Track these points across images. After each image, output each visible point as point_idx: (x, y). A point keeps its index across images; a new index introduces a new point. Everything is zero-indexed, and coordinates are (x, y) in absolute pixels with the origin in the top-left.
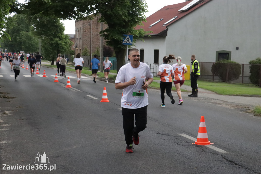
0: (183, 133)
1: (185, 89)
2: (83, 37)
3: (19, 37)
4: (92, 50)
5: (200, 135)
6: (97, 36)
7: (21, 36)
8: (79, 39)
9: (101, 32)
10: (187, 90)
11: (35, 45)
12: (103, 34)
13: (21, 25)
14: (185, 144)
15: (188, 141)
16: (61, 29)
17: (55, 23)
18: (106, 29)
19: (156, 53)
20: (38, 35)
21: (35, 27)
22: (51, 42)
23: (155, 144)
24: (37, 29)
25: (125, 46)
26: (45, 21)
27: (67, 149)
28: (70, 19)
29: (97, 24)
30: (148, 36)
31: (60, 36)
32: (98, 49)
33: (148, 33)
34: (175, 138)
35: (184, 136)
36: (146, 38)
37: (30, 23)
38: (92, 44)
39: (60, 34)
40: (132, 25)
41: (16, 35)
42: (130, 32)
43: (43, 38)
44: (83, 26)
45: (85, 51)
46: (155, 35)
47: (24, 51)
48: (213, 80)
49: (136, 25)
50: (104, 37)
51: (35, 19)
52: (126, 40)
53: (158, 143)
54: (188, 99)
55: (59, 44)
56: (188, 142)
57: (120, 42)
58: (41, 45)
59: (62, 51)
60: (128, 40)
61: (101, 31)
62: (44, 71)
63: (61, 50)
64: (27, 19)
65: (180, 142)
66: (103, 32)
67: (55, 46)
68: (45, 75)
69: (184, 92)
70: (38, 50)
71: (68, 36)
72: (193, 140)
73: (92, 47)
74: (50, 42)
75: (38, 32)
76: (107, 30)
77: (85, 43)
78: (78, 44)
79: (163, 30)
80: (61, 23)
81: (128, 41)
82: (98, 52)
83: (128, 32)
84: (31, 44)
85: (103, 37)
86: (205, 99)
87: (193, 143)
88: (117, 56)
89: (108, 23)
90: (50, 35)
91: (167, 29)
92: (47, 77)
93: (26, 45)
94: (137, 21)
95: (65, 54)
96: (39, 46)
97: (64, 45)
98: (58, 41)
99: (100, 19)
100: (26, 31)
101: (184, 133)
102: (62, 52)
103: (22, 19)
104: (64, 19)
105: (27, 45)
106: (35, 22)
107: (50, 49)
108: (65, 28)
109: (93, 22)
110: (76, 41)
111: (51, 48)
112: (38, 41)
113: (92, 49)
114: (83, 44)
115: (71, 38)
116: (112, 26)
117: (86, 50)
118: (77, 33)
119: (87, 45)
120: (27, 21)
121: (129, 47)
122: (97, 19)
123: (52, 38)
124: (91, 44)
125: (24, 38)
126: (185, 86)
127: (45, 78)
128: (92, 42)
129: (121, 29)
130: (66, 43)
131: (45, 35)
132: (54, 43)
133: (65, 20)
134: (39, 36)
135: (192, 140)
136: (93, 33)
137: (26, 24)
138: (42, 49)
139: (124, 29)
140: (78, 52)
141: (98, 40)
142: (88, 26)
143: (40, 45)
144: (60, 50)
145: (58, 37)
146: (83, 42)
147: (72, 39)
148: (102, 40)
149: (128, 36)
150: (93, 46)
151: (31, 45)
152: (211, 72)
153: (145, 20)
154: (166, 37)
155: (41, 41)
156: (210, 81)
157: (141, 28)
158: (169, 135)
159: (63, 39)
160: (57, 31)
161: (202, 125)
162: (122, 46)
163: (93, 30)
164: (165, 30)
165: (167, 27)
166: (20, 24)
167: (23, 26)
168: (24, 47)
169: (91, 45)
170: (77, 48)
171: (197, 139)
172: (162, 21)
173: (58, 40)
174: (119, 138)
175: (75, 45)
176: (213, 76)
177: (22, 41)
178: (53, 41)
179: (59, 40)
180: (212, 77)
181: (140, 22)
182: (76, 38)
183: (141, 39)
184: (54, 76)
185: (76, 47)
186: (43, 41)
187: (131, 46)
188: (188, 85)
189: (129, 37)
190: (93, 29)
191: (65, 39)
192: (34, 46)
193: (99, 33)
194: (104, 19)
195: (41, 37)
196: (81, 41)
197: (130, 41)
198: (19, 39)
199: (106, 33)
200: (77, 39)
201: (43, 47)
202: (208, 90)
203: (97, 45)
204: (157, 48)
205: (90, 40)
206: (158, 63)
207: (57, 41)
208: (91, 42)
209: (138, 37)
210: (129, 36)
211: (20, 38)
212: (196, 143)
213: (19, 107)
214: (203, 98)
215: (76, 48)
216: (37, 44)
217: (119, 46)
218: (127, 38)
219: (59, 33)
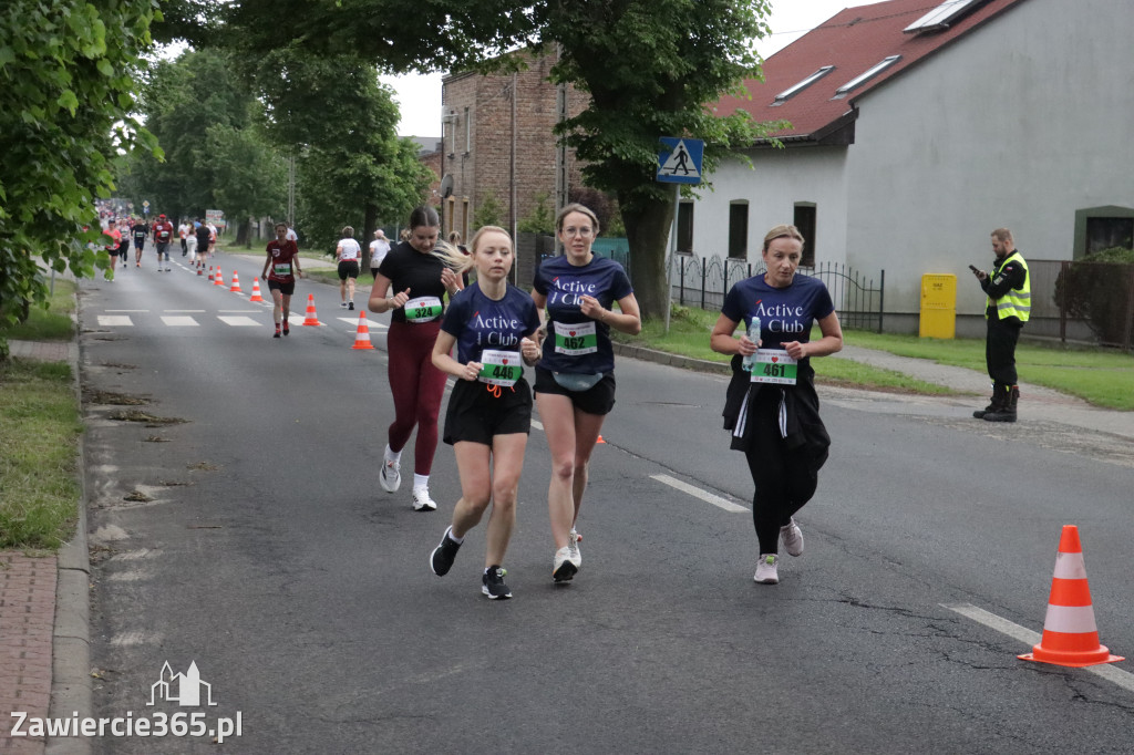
0: (964, 600)
1: (942, 383)
2: (478, 147)
3: (202, 149)
4: (515, 205)
5: (1060, 619)
6: (539, 144)
7: (209, 146)
8: (459, 158)
9: (560, 128)
10: (950, 386)
11: (270, 182)
12: (568, 133)
13: (210, 100)
14: (985, 657)
15: (1000, 647)
16: (383, 112)
17: (358, 87)
18: (584, 114)
19: (805, 217)
20: (284, 142)
21: (270, 106)
22: (340, 171)
23: (841, 658)
24: (278, 114)
25: (667, 186)
26: (313, 80)
27: (425, 680)
28: (423, 70)
29: (539, 91)
30: (767, 144)
31: (377, 146)
32: (541, 201)
33: (769, 131)
34: (932, 626)
35: (975, 619)
36: (762, 150)
37: (249, 90)
38: (519, 181)
39: (378, 135)
40: (698, 96)
41: (188, 141)
42: (691, 127)
43: (307, 156)
44: (478, 102)
45: (488, 209)
46: (801, 140)
47: (223, 210)
48: (1063, 340)
49: (720, 96)
50: (576, 149)
51: (269, 73)
52: (672, 162)
53: (854, 654)
54: (960, 429)
55: (373, 181)
56: (997, 649)
57: (643, 171)
58: (297, 186)
59: (386, 211)
60: (682, 162)
61: (558, 121)
62: (311, 298)
63: (383, 207)
64: (236, 70)
65: (959, 649)
66: (571, 128)
67: (358, 186)
68: (315, 315)
69: (935, 396)
70: (282, 207)
71: (411, 147)
72: (1021, 639)
73: (518, 192)
74: (336, 173)
75: (283, 128)
76: (585, 119)
77: (486, 176)
78: (455, 177)
79: (835, 117)
80: (385, 86)
81: (681, 166)
82: (542, 215)
83: (681, 128)
84: (254, 181)
85: (567, 148)
86: (1037, 428)
87: (1023, 656)
88: (632, 235)
89: (592, 88)
90: (335, 141)
91: (855, 113)
92: (322, 324)
93: (232, 184)
94: (719, 75)
95: (398, 224)
96: (284, 190)
97: (398, 184)
98: (370, 168)
99: (555, 71)
100: (232, 123)
101: (970, 601)
102: (386, 216)
103: (214, 71)
104: (397, 70)
105: (238, 187)
106: (269, 86)
107: (336, 200)
108: (400, 111)
109: (523, 82)
110: (448, 167)
111: (338, 196)
112: (283, 169)
113: (515, 200)
114: (477, 182)
115: (424, 152)
116: (609, 99)
117: (492, 207)
118: (451, 133)
119: (493, 182)
120: (235, 82)
121: (683, 194)
122: (541, 71)
123: (344, 153)
124: (512, 178)
125: (223, 155)
126: (938, 366)
127: (312, 328)
128: (515, 171)
129: (651, 114)
130: (404, 174)
131: (312, 143)
132: (353, 176)
133: (400, 74)
134: (286, 146)
135: (1017, 637)
136: (522, 133)
137: (232, 94)
138: (298, 203)
139: (661, 115)
140: (455, 212)
141: (542, 162)
142: (501, 102)
143: (290, 185)
144: (378, 205)
145: (367, 149)
146: (476, 170)
147: (428, 158)
148: (563, 162)
149: (681, 143)
150: (521, 190)
151: (251, 186)
152: (1052, 303)
153: (758, 73)
154: (851, 146)
155: (295, 166)
156: (1048, 342)
157: (741, 110)
158: (899, 611)
159: (392, 156)
160: (365, 121)
161: (1066, 567)
162: (652, 189)
163: (520, 119)
164: (842, 119)
165: (852, 103)
166: (208, 95)
167: (218, 100)
168: (222, 191)
169: (511, 184)
170: (451, 198)
171: (1040, 636)
172: (829, 78)
173: (368, 161)
174: (665, 626)
175: (443, 184)
176: (1063, 321)
177: (214, 168)
178: (348, 166)
179: (376, 163)
180: (1057, 327)
181: (733, 80)
182: (447, 153)
183: (739, 155)
184: (355, 321)
185: (449, 192)
186: (303, 169)
187: (693, 190)
188: (954, 365)
189: (685, 149)
190: (520, 116)
191: (399, 156)
192: (266, 189)
193: (550, 130)
194: (575, 69)
195: (298, 150)
196: (469, 166)
197: (690, 164)
198: (203, 157)
199: (580, 130)
200: (452, 157)
201: (302, 191)
202: (1047, 385)
203: (537, 183)
204: (806, 197)
205: (508, 161)
206: (813, 266)
207: (364, 168)
208: (512, 170)
209: (724, 146)
210: (686, 142)
211: (208, 156)
212: (1036, 653)
213: (200, 467)
214: (1030, 424)
215: (446, 196)
216: (279, 181)
217: (640, 189)
218: (677, 151)
219: (374, 130)
